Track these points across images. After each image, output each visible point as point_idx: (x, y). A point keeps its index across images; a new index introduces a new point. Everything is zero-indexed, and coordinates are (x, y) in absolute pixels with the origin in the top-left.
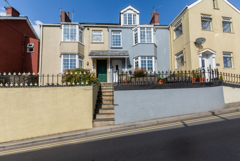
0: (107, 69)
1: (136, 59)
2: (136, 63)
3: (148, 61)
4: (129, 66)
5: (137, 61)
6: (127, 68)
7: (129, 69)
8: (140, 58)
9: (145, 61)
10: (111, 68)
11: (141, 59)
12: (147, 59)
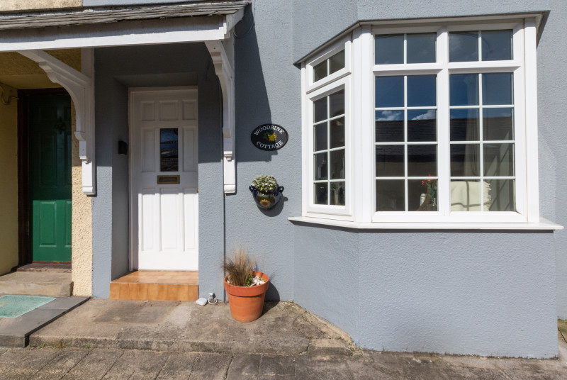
0: (74, 170)
1: (320, 73)
2: (319, 104)
3: (462, 86)
4: (254, 139)
5: (330, 82)
6: (239, 157)
7: (257, 170)
8: (361, 50)
9: (424, 88)
10: (98, 162)
11: (379, 60)
12: (443, 65)
